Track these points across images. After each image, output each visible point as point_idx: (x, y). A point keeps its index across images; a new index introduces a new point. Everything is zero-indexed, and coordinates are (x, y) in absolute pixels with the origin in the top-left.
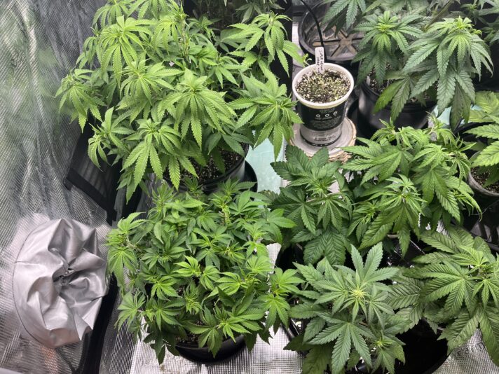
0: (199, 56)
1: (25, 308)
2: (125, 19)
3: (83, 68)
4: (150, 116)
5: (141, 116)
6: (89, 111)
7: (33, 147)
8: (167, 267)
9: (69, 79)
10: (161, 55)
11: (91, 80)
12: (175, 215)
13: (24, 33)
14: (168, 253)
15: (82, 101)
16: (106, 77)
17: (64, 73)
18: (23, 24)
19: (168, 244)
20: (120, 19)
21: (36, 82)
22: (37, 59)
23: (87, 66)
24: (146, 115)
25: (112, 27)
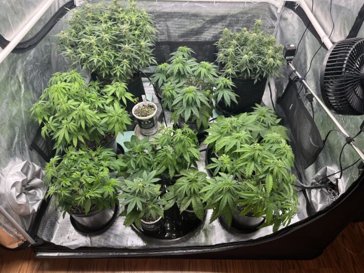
0: (89, 97)
1: (9, 192)
2: (61, 82)
3: (43, 100)
4: (67, 119)
5: (63, 119)
6: (43, 117)
7: (19, 130)
8: (68, 175)
9: (36, 104)
10: (74, 97)
11: (45, 105)
12: (73, 156)
13: (20, 87)
14: (69, 170)
15: (41, 113)
16: (52, 104)
17: (34, 102)
18: (19, 83)
19: (69, 167)
20: (59, 82)
21: (22, 105)
22: (24, 96)
23: (44, 100)
24: (65, 119)
25: (55, 85)
